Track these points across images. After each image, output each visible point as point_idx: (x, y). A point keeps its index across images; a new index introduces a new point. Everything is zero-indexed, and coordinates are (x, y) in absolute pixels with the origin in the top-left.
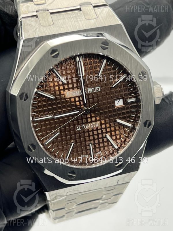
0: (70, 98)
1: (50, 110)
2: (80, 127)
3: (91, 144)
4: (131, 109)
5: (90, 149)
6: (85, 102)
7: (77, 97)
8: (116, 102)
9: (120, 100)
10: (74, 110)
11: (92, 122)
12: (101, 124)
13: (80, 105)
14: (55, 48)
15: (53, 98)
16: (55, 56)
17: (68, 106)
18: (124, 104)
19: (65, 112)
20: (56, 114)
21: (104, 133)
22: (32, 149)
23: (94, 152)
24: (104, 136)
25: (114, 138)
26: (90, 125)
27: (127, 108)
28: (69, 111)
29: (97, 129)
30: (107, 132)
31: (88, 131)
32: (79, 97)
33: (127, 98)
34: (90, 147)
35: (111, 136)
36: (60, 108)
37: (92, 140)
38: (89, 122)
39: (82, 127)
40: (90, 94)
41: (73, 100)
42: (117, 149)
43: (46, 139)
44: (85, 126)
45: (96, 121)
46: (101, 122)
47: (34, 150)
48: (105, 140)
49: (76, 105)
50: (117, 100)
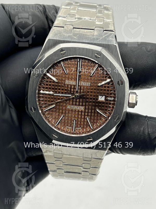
0: (68, 85)
1: (53, 89)
2: (70, 106)
3: (75, 120)
4: (109, 104)
5: (73, 124)
6: (77, 90)
7: (73, 85)
8: (100, 97)
9: (103, 96)
10: (69, 94)
11: (79, 105)
12: (85, 109)
13: (74, 92)
14: (64, 49)
15: (56, 81)
16: (62, 54)
17: (65, 90)
18: (105, 100)
19: (62, 93)
20: (56, 92)
21: (86, 115)
22: (33, 110)
23: (76, 126)
24: (86, 118)
25: (92, 121)
26: (78, 107)
27: (107, 103)
28: (66, 93)
29: (82, 112)
30: (88, 116)
31: (75, 111)
32: (74, 86)
33: (108, 97)
34: (74, 122)
35: (90, 119)
36: (59, 89)
37: (76, 118)
38: (78, 105)
39: (71, 107)
40: (82, 86)
41: (69, 86)
42: (93, 130)
43: (45, 107)
44: (74, 107)
45: (82, 105)
46: (85, 107)
47: (34, 111)
48: (86, 120)
49: (71, 91)
50: (101, 95)
